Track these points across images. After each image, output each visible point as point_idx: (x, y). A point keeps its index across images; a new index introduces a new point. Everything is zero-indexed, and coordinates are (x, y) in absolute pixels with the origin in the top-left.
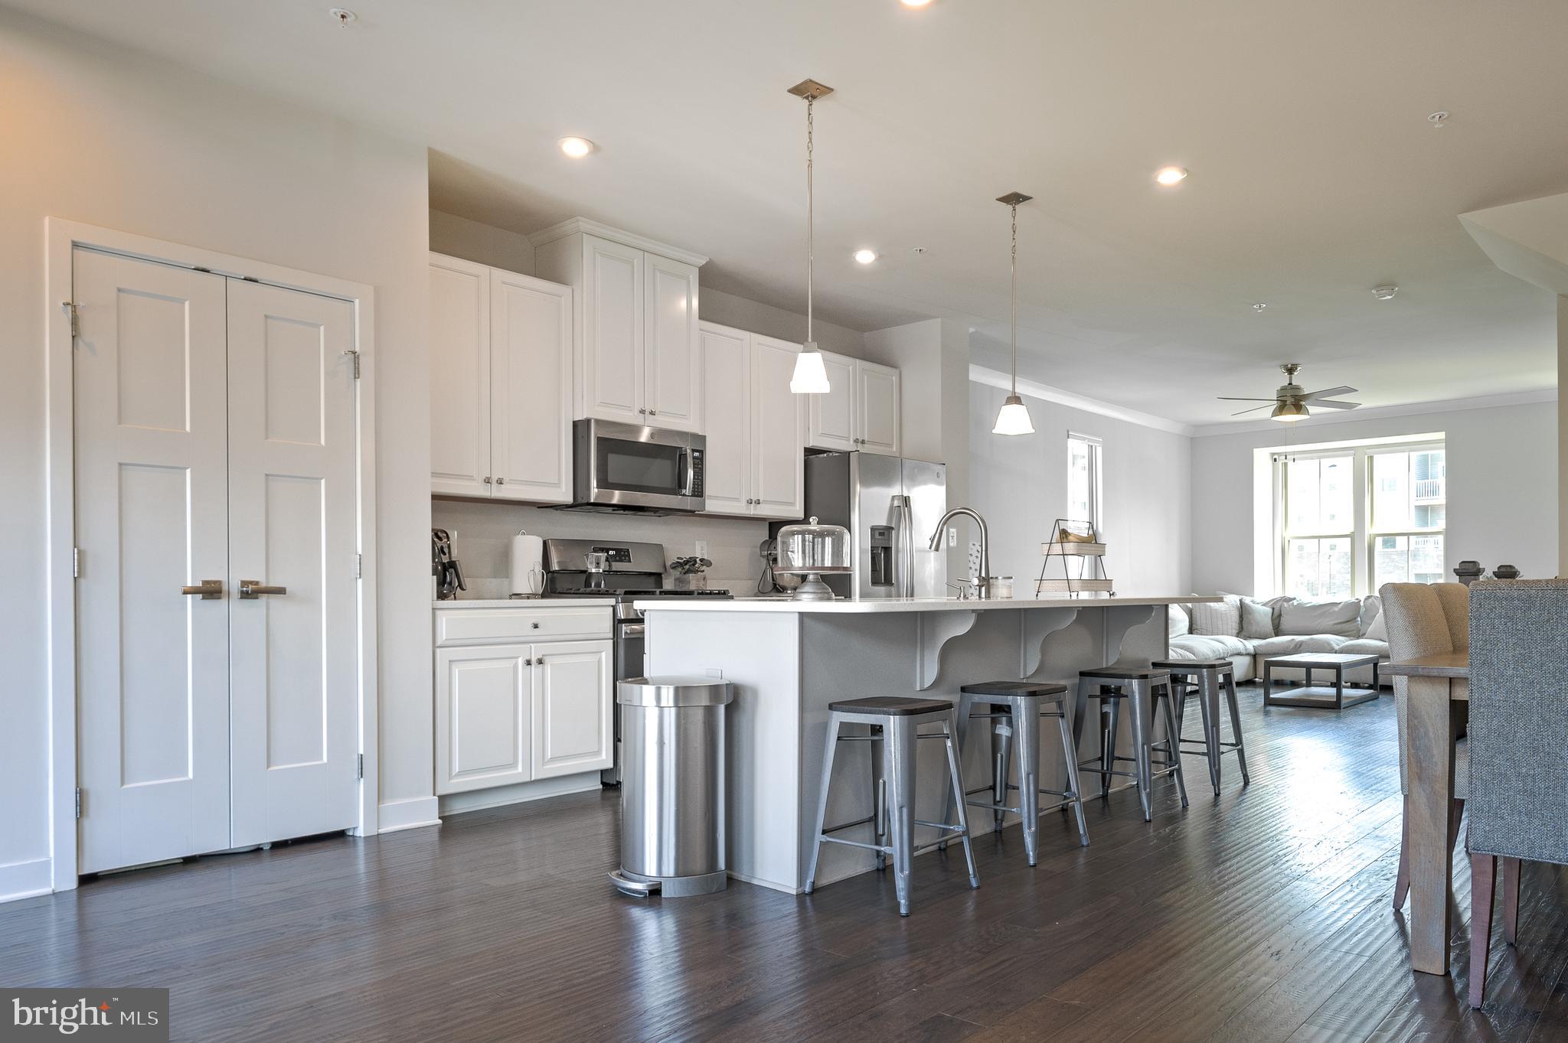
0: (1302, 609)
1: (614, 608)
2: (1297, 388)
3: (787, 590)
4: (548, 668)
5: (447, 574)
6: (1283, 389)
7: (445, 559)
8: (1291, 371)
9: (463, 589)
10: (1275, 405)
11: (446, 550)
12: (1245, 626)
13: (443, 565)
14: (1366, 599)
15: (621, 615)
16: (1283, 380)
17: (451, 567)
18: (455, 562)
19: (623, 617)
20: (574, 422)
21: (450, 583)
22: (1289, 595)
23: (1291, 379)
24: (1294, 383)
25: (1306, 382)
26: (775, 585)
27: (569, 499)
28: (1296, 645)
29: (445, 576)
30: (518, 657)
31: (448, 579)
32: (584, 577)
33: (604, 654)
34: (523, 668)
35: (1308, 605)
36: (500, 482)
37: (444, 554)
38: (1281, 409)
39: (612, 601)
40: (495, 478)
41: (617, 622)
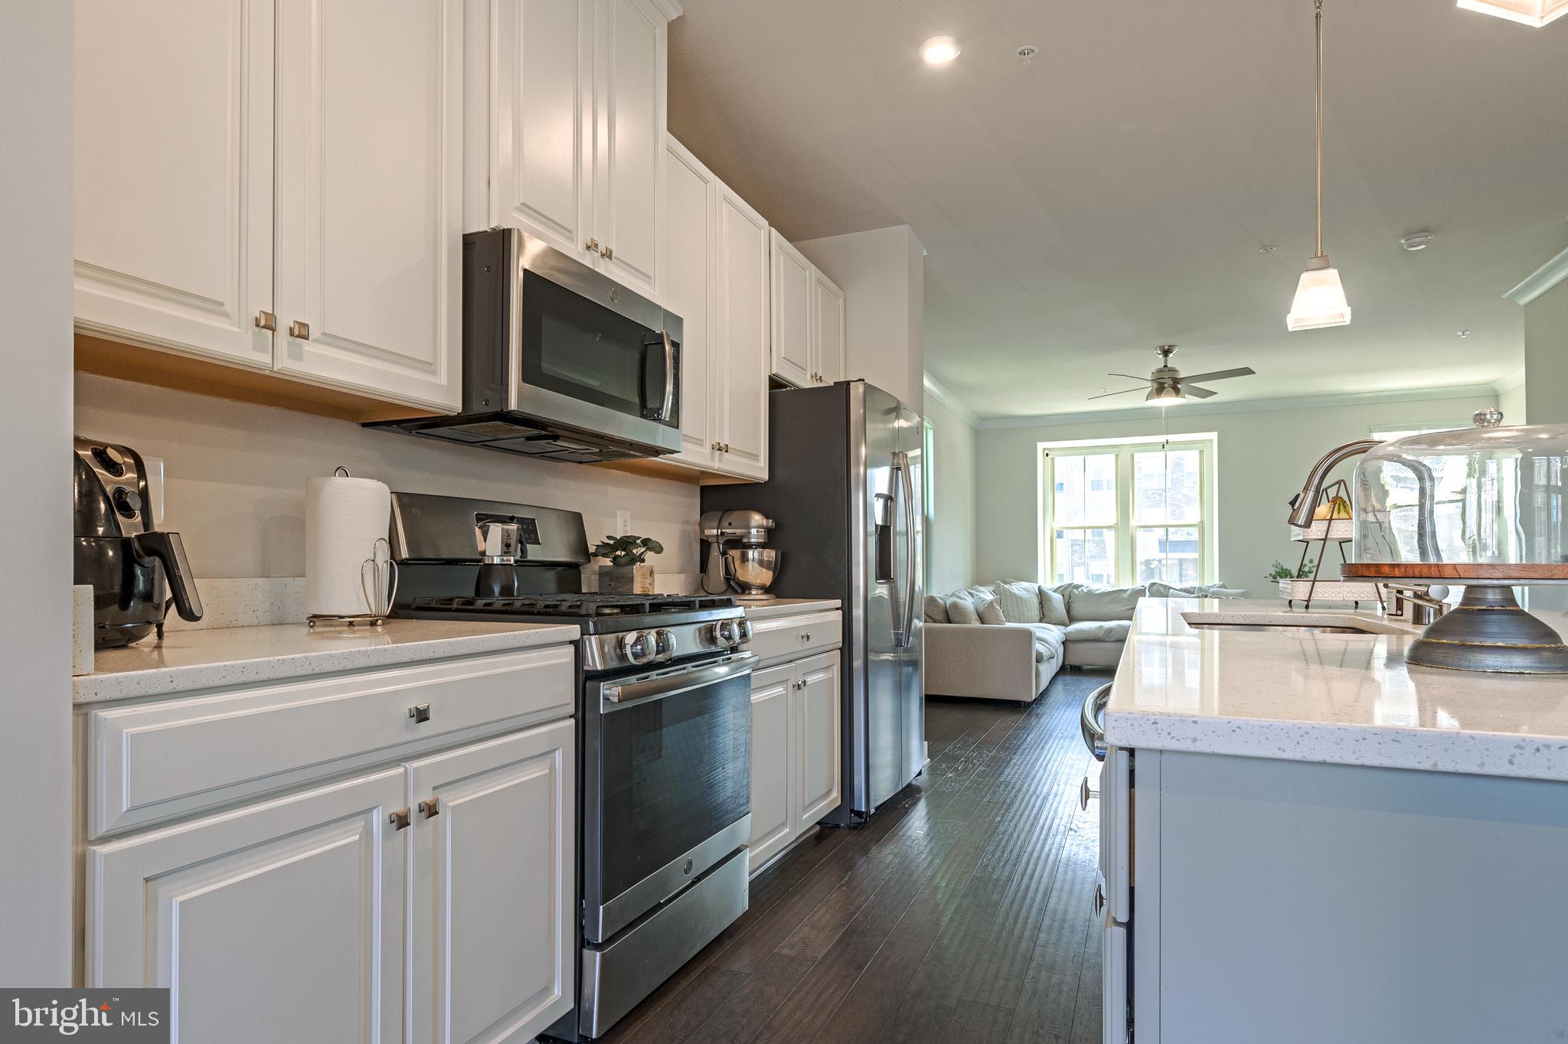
0: (1090, 594)
1: (578, 645)
2: (1174, 370)
3: (750, 589)
4: (445, 817)
5: (139, 572)
6: (1160, 371)
7: (131, 528)
8: (1166, 353)
9: (188, 614)
10: (1149, 386)
11: (135, 503)
12: (1045, 613)
13: (125, 545)
14: (1150, 587)
15: (595, 661)
16: (1159, 362)
17: (151, 552)
18: (163, 538)
19: (599, 668)
20: (464, 235)
21: (148, 597)
22: (1076, 582)
23: (1166, 361)
24: (1169, 366)
25: (1183, 365)
26: (728, 579)
27: (453, 403)
28: (1106, 632)
29: (129, 579)
30: (370, 810)
31: (141, 585)
32: (473, 572)
33: (558, 756)
34: (386, 836)
35: (1098, 592)
36: (300, 332)
37: (128, 512)
38: (1160, 390)
39: (573, 631)
40: (285, 322)
41: (586, 680)
